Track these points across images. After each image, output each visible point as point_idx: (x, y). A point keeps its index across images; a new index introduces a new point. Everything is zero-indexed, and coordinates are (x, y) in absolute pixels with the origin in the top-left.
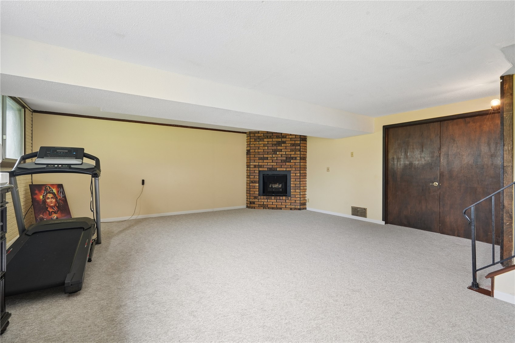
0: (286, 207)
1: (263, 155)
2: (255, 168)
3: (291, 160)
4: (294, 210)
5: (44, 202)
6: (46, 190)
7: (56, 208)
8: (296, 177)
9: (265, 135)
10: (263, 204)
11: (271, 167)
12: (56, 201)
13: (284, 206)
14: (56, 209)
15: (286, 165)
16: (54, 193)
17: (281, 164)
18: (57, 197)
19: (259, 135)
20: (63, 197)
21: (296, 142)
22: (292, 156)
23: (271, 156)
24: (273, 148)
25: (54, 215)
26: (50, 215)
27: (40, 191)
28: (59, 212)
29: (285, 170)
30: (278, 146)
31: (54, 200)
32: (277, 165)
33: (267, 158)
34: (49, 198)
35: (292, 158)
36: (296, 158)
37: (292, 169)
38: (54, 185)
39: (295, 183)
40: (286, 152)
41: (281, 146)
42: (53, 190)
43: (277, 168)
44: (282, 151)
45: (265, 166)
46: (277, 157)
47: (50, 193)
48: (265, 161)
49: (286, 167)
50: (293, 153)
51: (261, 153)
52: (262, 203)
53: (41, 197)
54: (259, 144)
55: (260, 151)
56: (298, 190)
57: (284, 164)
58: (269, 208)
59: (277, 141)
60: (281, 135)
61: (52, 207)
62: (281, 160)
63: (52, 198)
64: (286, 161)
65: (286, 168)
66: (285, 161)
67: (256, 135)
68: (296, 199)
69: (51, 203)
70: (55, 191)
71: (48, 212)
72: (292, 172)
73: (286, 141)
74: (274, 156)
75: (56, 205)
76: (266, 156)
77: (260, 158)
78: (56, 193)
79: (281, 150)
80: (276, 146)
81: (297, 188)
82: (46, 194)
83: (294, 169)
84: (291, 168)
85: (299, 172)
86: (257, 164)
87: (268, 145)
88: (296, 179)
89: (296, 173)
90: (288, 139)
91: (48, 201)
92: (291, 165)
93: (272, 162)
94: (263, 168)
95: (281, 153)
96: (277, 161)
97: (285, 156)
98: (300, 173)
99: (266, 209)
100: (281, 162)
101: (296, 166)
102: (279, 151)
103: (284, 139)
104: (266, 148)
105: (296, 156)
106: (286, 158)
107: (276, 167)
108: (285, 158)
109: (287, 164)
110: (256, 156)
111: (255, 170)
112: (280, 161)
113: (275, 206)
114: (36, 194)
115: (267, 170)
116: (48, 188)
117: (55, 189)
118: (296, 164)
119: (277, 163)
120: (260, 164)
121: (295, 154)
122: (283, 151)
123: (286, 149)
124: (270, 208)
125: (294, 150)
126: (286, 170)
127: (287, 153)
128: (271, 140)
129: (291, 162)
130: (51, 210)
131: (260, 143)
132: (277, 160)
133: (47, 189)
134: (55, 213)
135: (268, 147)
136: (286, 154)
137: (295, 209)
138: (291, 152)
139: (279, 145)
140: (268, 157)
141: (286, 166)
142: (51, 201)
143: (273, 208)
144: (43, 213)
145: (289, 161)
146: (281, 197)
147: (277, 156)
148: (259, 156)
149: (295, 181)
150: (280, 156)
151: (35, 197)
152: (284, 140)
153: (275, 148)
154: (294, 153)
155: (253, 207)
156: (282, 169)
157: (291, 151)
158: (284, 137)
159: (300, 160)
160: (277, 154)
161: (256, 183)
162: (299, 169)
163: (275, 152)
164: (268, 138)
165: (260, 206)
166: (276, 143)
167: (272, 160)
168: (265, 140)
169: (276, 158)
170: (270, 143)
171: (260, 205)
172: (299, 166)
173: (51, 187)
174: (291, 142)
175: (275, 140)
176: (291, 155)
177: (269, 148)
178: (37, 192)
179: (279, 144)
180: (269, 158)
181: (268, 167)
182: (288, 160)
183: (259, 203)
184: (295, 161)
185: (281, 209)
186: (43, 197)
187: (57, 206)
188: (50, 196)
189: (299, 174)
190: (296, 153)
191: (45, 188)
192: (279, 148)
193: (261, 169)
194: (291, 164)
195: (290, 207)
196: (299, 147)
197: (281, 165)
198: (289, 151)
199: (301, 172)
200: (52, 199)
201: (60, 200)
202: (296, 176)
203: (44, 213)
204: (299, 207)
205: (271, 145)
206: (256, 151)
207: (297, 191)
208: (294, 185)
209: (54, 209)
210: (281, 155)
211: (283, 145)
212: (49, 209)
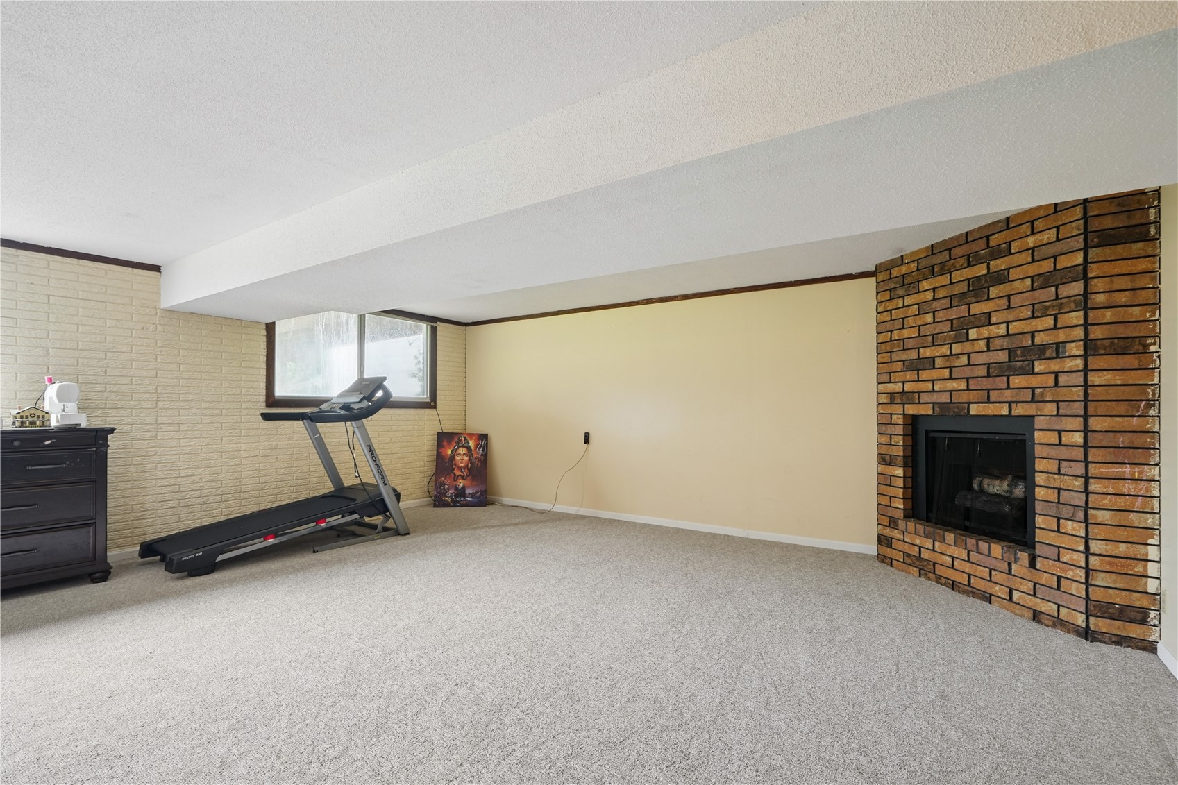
0: (1011, 599)
1: (919, 348)
2: (891, 403)
3: (1036, 363)
4: (1054, 626)
5: (452, 459)
6: (459, 441)
7: (466, 470)
8: (1063, 453)
9: (924, 263)
10: (919, 558)
11: (945, 398)
12: (470, 460)
13: (1001, 591)
14: (465, 472)
15: (1008, 388)
16: (470, 447)
17: (986, 383)
18: (472, 455)
19: (904, 270)
20: (482, 455)
21: (1063, 262)
22: (1038, 341)
23: (945, 350)
24: (953, 314)
25: (460, 481)
26: (454, 481)
27: (450, 442)
28: (469, 478)
29: (1005, 412)
30: (973, 300)
31: (466, 459)
32: (968, 389)
33: (931, 363)
34: (459, 454)
35: (1040, 352)
36: (1058, 350)
37: (1038, 409)
38: (473, 434)
39: (1059, 481)
40: (1008, 323)
41: (988, 299)
42: (469, 443)
43: (969, 403)
44: (990, 324)
45: (924, 398)
46: (969, 354)
47: (463, 446)
48: (925, 375)
49: (1009, 399)
50: (1046, 326)
51: (910, 343)
52: (915, 551)
53: (449, 452)
54: (904, 307)
55: (906, 333)
56: (1076, 525)
57: (1002, 382)
58: (938, 579)
59: (969, 280)
60: (988, 247)
61: (460, 469)
62: (989, 365)
63: (465, 454)
64: (1009, 368)
65: (1010, 404)
66: (1006, 370)
67: (895, 272)
68: (1065, 571)
69: (461, 462)
70: (472, 444)
71: (453, 475)
72: (1040, 423)
73: (1008, 269)
74: (957, 348)
75: (467, 466)
76: (927, 353)
77: (907, 363)
78: (472, 448)
79: (986, 320)
80: (967, 301)
81: (1066, 512)
82: (457, 448)
83: (1050, 409)
84: (1034, 405)
85: (1078, 423)
86: (898, 387)
87: (936, 305)
88: (1064, 464)
89: (1060, 432)
90: (1017, 259)
91: (458, 458)
92: (1033, 389)
93: (951, 378)
94: (919, 403)
95: (985, 332)
96: (968, 372)
97: (1005, 343)
98: (1086, 431)
99: (929, 579)
100: (989, 375)
101: (1062, 394)
102: (977, 323)
103: (998, 261)
104: (929, 318)
105: (1061, 336)
106: (1011, 351)
107: (964, 397)
108: (1003, 356)
109: (1016, 381)
110: (895, 357)
111: (891, 414)
112: (982, 371)
113: (963, 579)
114: (443, 446)
115: (930, 412)
116: (463, 439)
117: (473, 441)
118: (1063, 379)
119: (968, 379)
120: (908, 387)
121: (1055, 327)
122: (994, 320)
123: (1009, 307)
124: (943, 581)
125: (1047, 308)
126: (1010, 415)
127: (1014, 327)
128: (944, 280)
129: (1036, 370)
130: (458, 473)
131: (908, 301)
132: (969, 365)
133: (461, 440)
134: (463, 478)
135: (934, 312)
136: (1008, 334)
137: (1059, 623)
138: (1034, 322)
139: (976, 296)
140: (933, 358)
141: (1008, 392)
142: (462, 459)
143: (954, 586)
144: (446, 476)
145: (1021, 367)
146: (981, 543)
147: (968, 347)
148: (904, 356)
149: (1059, 473)
150: (982, 345)
151: (440, 451)
152: (999, 264)
153: (962, 311)
154: (1049, 322)
155: (886, 557)
156: (990, 410)
157: (1033, 317)
158: (1000, 251)
159: (1085, 356)
160: (971, 338)
161: (896, 465)
162: (1078, 408)
163: (960, 330)
164: (933, 274)
165: (908, 561)
166: (963, 287)
167: (951, 368)
168: (925, 285)
169: (964, 360)
170: (940, 294)
171: (909, 556)
172: (1078, 393)
173: (467, 437)
174: (1034, 269)
175: (961, 276)
176: (1033, 334)
177: (940, 316)
178: (445, 443)
179: (978, 289)
180: (938, 362)
181: (936, 398)
182: (1019, 364)
183: (906, 548)
184: (1055, 366)
185: (988, 598)
186: (452, 452)
187: (468, 469)
188: (462, 451)
189: (1078, 438)
190: (1064, 319)
191: (459, 439)
192: (977, 308)
193: (911, 410)
194: (1034, 381)
195: (1030, 604)
196: (1077, 288)
197: (989, 390)
198: (1022, 316)
199: (1094, 423)
200: (464, 457)
201: (476, 458)
202: (1060, 444)
203: (448, 476)
204: (1080, 620)
205: (943, 301)
206: (896, 335)
207: (1069, 526)
208: (1052, 496)
209: (462, 472)
210: (988, 339)
211: (994, 292)
212: (455, 471)
